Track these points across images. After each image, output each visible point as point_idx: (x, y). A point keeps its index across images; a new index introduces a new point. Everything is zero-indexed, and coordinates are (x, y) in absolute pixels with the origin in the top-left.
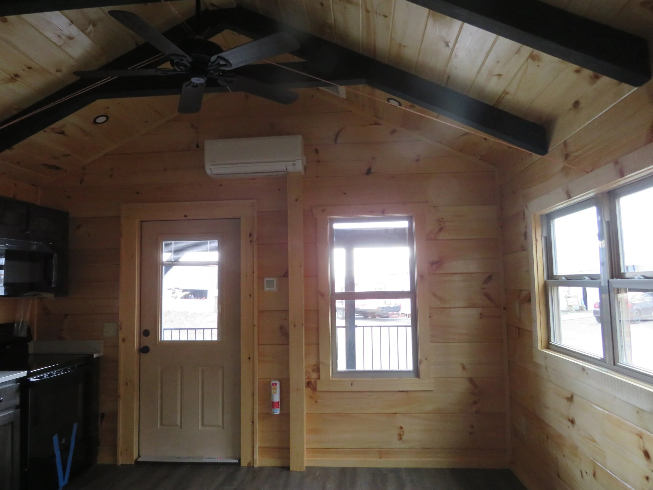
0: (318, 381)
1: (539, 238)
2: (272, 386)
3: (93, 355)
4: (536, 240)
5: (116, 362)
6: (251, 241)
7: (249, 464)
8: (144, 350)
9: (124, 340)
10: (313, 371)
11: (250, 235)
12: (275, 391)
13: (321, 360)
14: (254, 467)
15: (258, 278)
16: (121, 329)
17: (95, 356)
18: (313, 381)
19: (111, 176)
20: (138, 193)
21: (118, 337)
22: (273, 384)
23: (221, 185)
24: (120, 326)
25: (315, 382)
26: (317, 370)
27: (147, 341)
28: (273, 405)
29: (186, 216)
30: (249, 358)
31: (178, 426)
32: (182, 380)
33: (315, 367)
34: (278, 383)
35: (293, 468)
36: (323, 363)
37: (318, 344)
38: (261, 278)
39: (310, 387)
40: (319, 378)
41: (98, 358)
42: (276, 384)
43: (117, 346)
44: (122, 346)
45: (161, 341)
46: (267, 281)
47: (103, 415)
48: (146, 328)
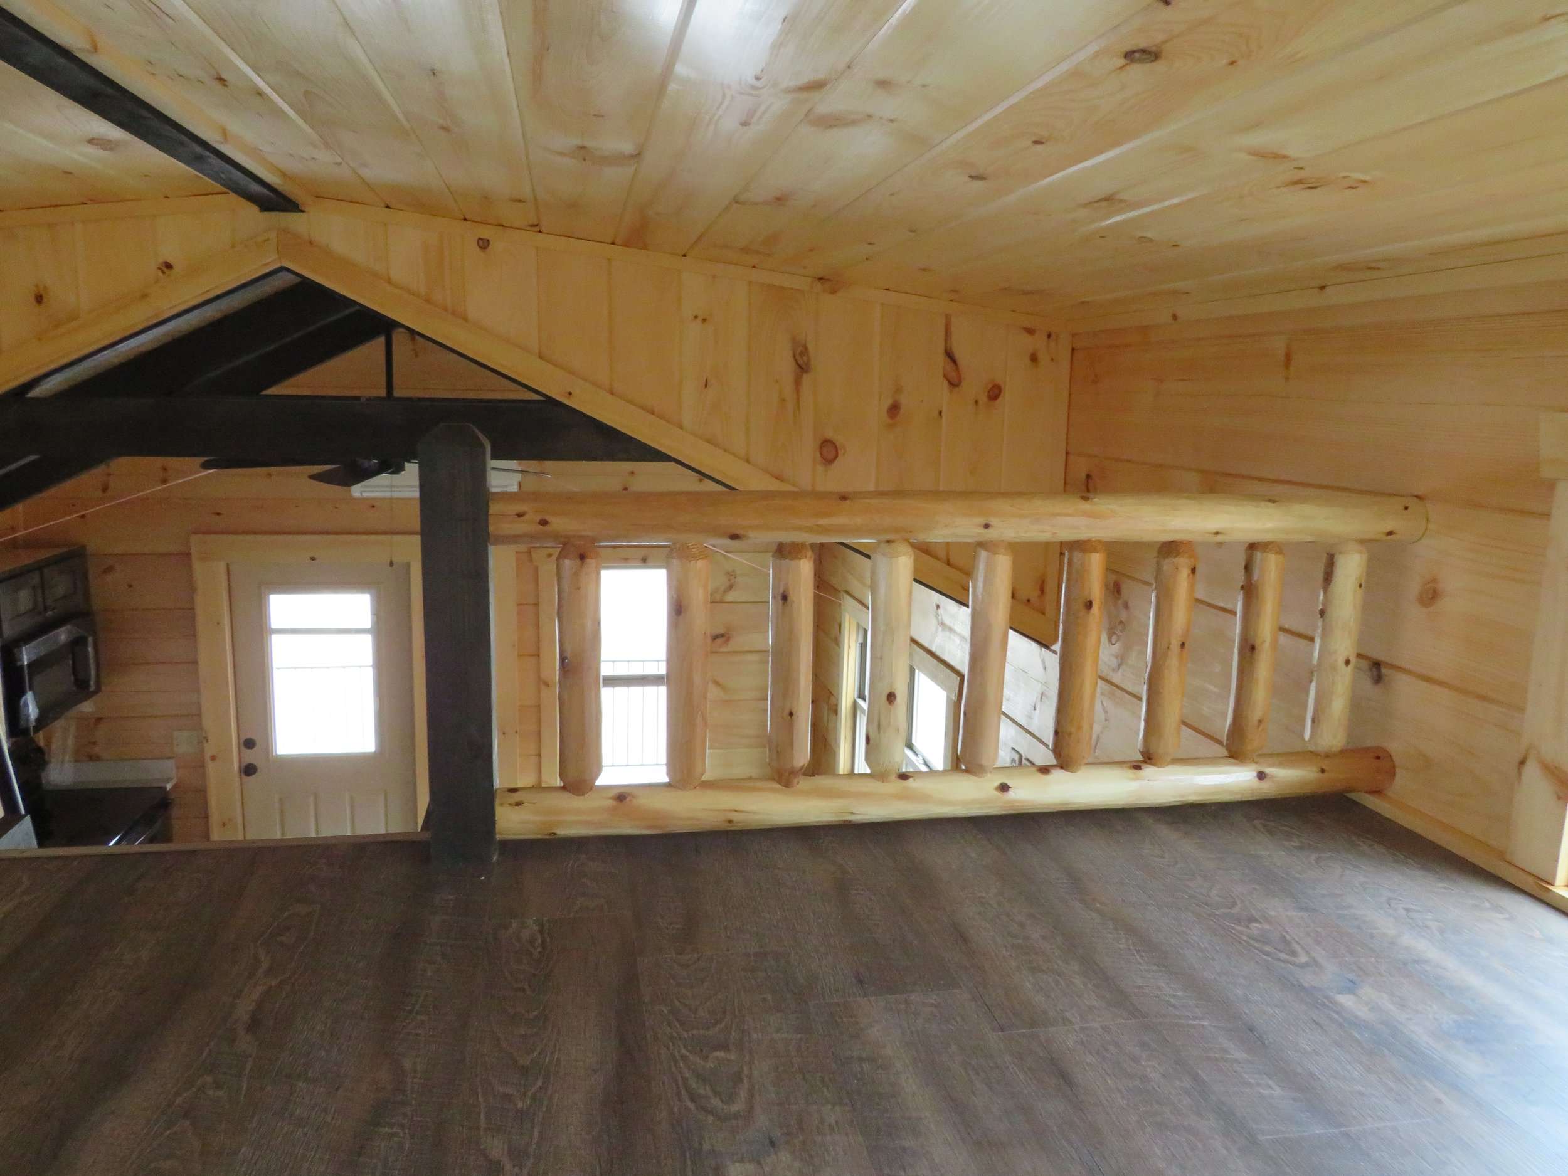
1: (852, 644)
3: (166, 788)
4: (849, 647)
5: (202, 792)
8: (249, 770)
9: (213, 758)
16: (207, 741)
17: (169, 786)
20: (218, 514)
21: (203, 753)
24: (205, 737)
27: (250, 756)
32: (316, 821)
37: (539, 755)
41: (175, 787)
43: (203, 767)
44: (211, 767)
45: (276, 754)
48: (249, 736)
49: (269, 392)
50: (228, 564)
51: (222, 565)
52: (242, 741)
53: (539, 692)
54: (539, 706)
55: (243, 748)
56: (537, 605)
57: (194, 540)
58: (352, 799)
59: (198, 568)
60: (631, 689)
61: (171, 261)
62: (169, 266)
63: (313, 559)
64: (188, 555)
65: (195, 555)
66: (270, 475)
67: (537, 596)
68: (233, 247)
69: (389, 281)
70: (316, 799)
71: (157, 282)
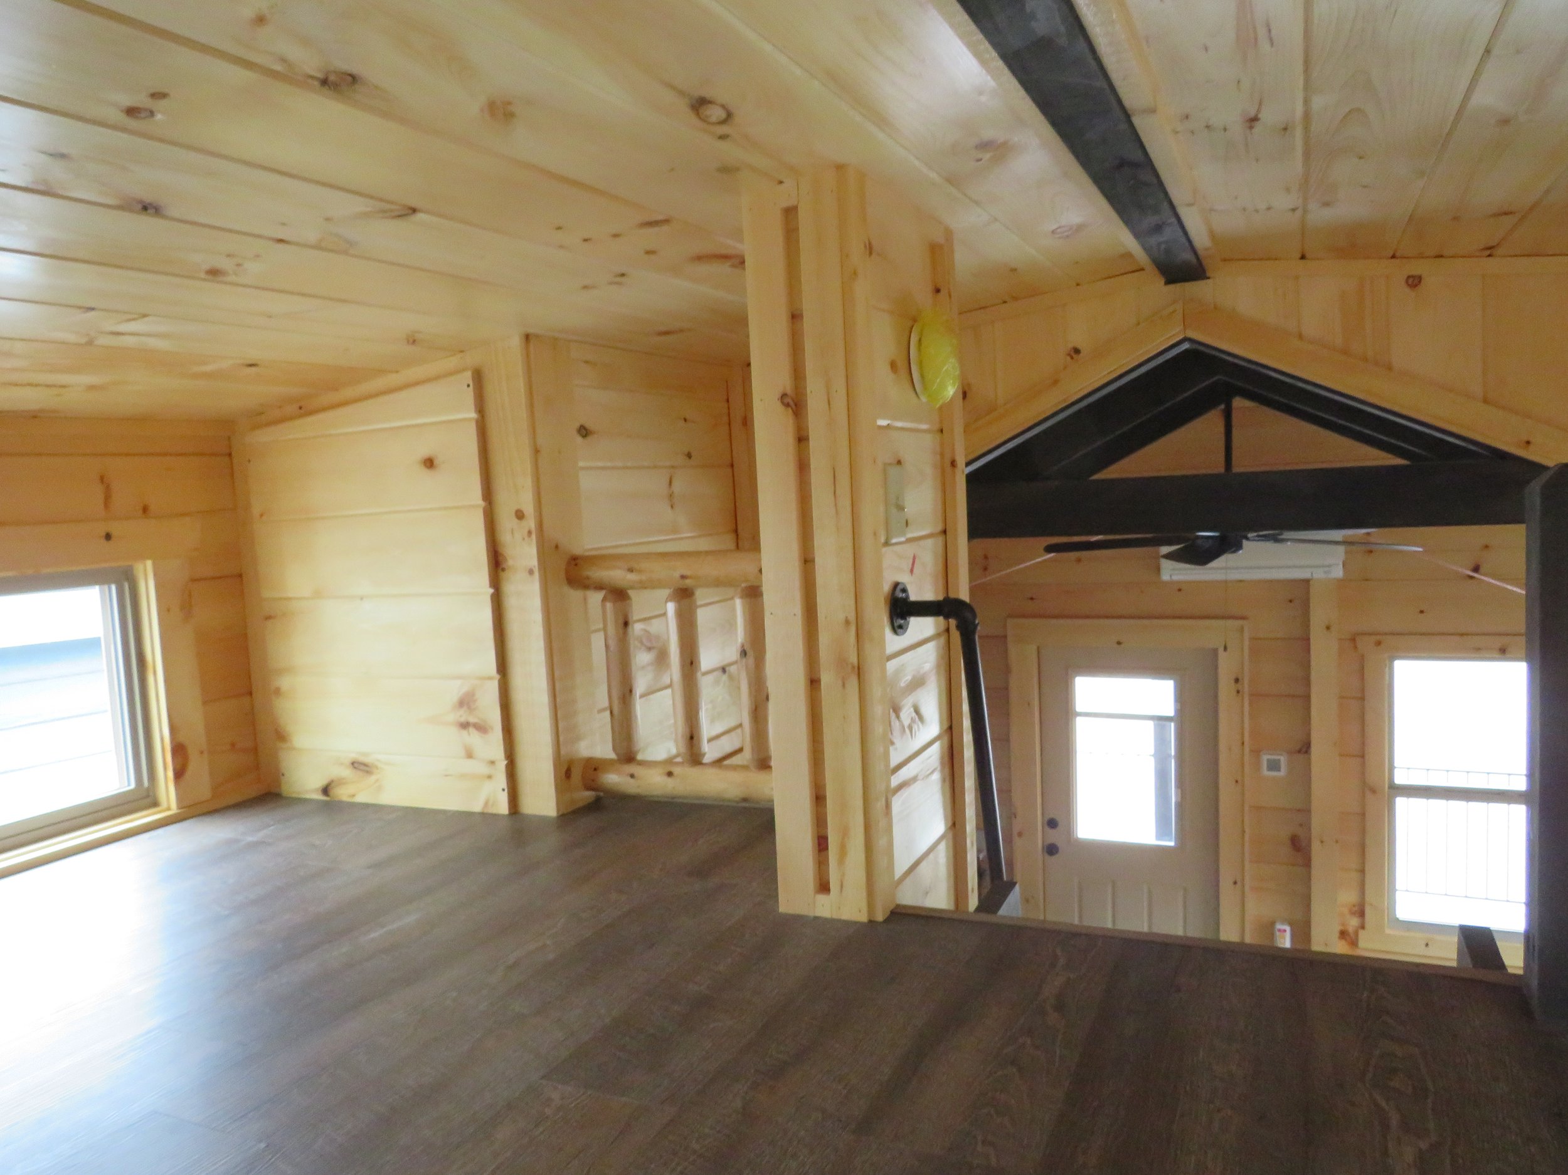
0: (1361, 933)
2: (1278, 933)
6: (1238, 692)
8: (1051, 850)
10: (1353, 913)
11: (1237, 681)
12: (1282, 941)
13: (1368, 899)
15: (1252, 751)
16: (1015, 817)
18: (1351, 930)
22: (1279, 930)
24: (1013, 813)
25: (1356, 933)
26: (1361, 914)
27: (1054, 836)
30: (1235, 883)
32: (1113, 907)
33: (1356, 909)
34: (1288, 928)
36: (1371, 905)
37: (1362, 871)
38: (1256, 752)
39: (1346, 940)
40: (1363, 927)
42: (1285, 931)
44: (1017, 843)
45: (1077, 838)
46: (1270, 760)
48: (1052, 816)
49: (1096, 477)
50: (1038, 648)
51: (1034, 647)
52: (1046, 819)
53: (1364, 796)
54: (1364, 814)
55: (1047, 829)
56: (1363, 699)
57: (1010, 622)
58: (1150, 892)
59: (1013, 650)
60: (1431, 801)
61: (1079, 347)
62: (1077, 351)
63: (1119, 643)
64: (1005, 637)
65: (1009, 639)
66: (1079, 560)
67: (1363, 690)
68: (1138, 324)
69: (1300, 337)
70: (1113, 887)
71: (1065, 368)
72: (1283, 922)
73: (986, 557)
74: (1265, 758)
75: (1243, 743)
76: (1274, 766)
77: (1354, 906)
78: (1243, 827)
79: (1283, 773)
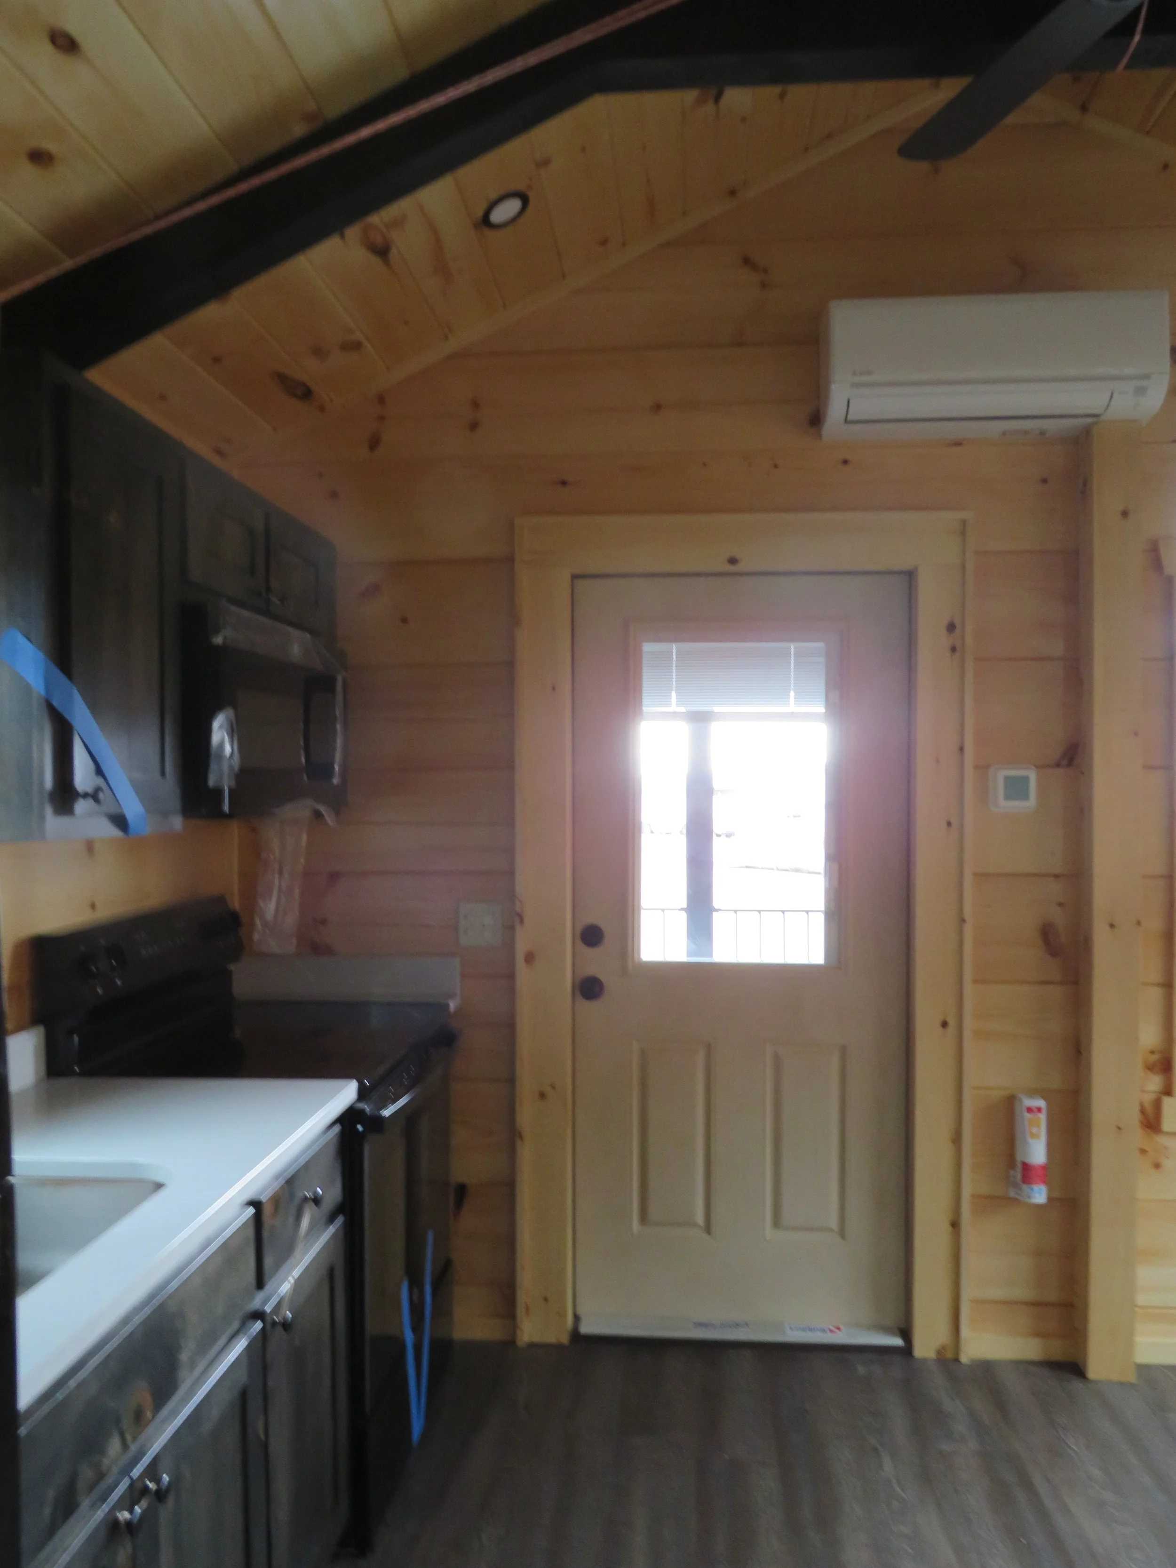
0: (1167, 1101)
2: (1027, 1115)
6: (953, 649)
7: (940, 1352)
8: (590, 989)
9: (530, 958)
10: (1150, 1068)
11: (951, 627)
12: (1035, 1130)
14: (957, 1360)
15: (976, 767)
16: (522, 922)
17: (453, 1005)
19: (474, 426)
20: (564, 483)
21: (510, 946)
22: (1029, 1110)
23: (845, 462)
24: (518, 914)
25: (1159, 1104)
26: (1165, 1066)
27: (593, 962)
28: (1028, 1173)
29: (733, 561)
30: (944, 1024)
31: (695, 1225)
33: (1155, 1058)
35: (1096, 1369)
37: (1166, 983)
38: (986, 769)
40: (1168, 1093)
42: (1039, 1110)
43: (512, 974)
44: (524, 975)
45: (638, 962)
46: (1008, 779)
47: (462, 1191)
48: (592, 920)
52: (580, 930)
55: (581, 943)
57: (522, 525)
58: (777, 1058)
64: (510, 562)
72: (1033, 1092)
73: (475, 404)
74: (1000, 776)
75: (962, 749)
76: (1016, 789)
77: (1152, 1052)
78: (961, 910)
79: (1032, 802)
